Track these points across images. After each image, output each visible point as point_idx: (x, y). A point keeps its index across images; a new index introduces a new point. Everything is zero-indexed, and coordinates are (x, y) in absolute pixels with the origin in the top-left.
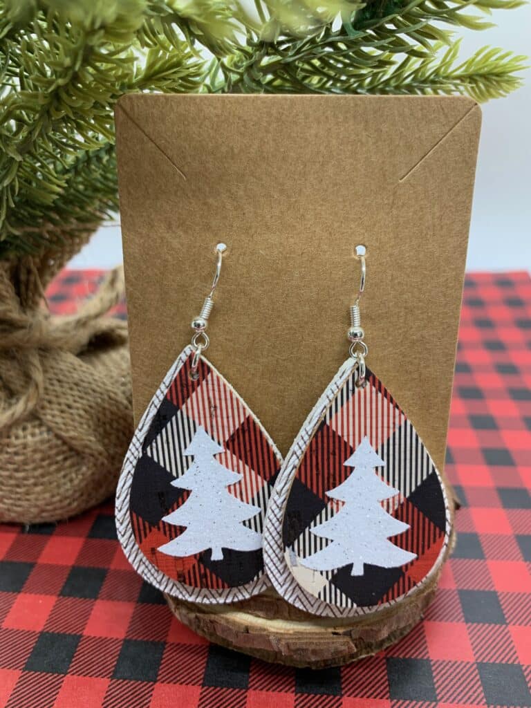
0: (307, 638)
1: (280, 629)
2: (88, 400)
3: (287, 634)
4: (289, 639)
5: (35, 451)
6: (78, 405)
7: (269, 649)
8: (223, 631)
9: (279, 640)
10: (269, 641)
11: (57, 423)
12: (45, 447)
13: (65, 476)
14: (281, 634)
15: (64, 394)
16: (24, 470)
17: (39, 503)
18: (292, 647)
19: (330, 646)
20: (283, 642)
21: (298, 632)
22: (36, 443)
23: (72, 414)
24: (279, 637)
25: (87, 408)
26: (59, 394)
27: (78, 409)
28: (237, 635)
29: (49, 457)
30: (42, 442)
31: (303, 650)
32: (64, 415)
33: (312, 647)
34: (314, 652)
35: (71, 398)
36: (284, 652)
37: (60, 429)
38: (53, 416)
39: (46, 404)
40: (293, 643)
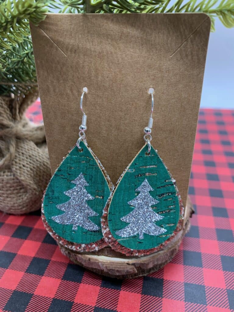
0: (115, 265)
1: (104, 260)
2: (33, 164)
3: (107, 263)
4: (107, 265)
5: (7, 183)
6: (28, 166)
7: (99, 268)
8: (80, 259)
9: (103, 265)
10: (99, 266)
11: (17, 172)
12: (11, 182)
13: (20, 196)
14: (104, 262)
15: (23, 160)
16: (2, 190)
17: (9, 205)
18: (108, 268)
19: (125, 269)
20: (104, 266)
21: (112, 262)
22: (8, 179)
23: (24, 169)
24: (103, 263)
25: (32, 168)
26: (21, 159)
27: (27, 167)
28: (85, 261)
29: (13, 187)
30: (11, 179)
31: (113, 270)
32: (20, 169)
33: (117, 269)
34: (118, 271)
35: (26, 162)
36: (105, 270)
37: (18, 175)
38: (16, 169)
39: (14, 163)
40: (109, 267)
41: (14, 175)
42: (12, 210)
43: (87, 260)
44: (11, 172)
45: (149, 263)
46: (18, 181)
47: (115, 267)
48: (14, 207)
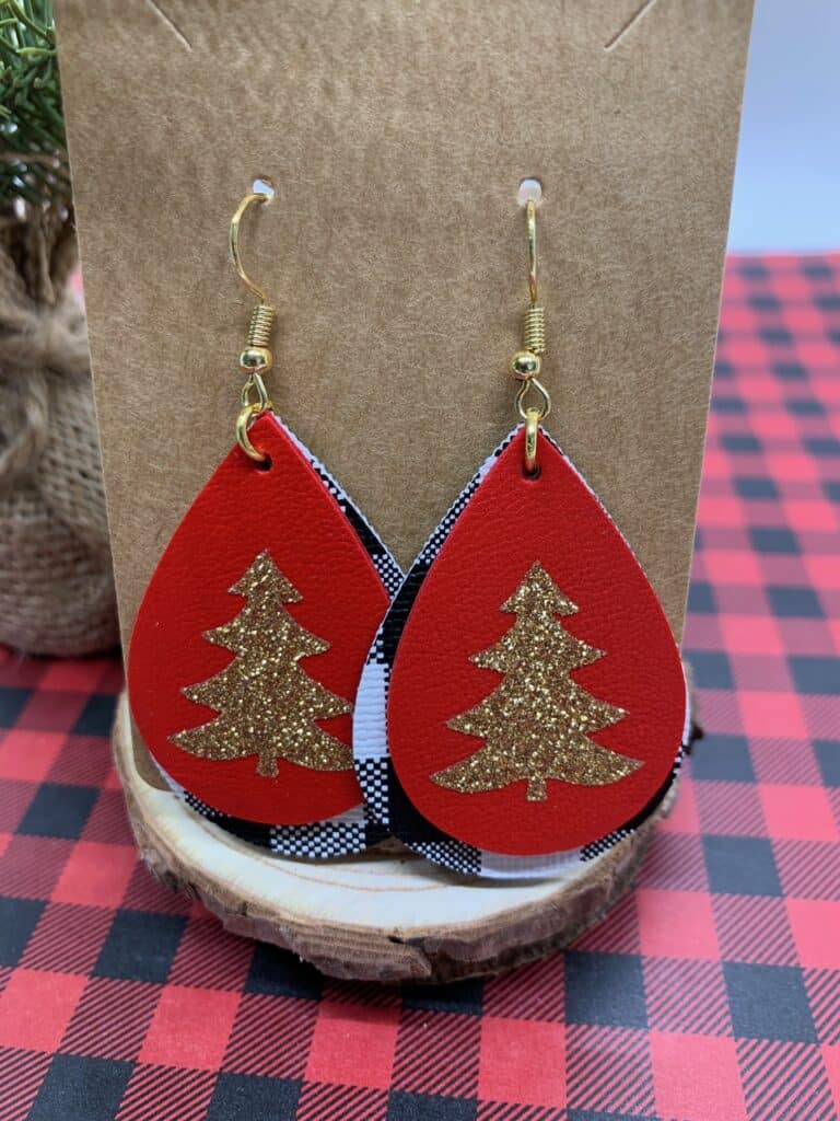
41: (50, 511)
42: (49, 642)
43: (235, 908)
44: (39, 499)
45: (480, 940)
46: (65, 532)
47: (338, 950)
48: (55, 627)
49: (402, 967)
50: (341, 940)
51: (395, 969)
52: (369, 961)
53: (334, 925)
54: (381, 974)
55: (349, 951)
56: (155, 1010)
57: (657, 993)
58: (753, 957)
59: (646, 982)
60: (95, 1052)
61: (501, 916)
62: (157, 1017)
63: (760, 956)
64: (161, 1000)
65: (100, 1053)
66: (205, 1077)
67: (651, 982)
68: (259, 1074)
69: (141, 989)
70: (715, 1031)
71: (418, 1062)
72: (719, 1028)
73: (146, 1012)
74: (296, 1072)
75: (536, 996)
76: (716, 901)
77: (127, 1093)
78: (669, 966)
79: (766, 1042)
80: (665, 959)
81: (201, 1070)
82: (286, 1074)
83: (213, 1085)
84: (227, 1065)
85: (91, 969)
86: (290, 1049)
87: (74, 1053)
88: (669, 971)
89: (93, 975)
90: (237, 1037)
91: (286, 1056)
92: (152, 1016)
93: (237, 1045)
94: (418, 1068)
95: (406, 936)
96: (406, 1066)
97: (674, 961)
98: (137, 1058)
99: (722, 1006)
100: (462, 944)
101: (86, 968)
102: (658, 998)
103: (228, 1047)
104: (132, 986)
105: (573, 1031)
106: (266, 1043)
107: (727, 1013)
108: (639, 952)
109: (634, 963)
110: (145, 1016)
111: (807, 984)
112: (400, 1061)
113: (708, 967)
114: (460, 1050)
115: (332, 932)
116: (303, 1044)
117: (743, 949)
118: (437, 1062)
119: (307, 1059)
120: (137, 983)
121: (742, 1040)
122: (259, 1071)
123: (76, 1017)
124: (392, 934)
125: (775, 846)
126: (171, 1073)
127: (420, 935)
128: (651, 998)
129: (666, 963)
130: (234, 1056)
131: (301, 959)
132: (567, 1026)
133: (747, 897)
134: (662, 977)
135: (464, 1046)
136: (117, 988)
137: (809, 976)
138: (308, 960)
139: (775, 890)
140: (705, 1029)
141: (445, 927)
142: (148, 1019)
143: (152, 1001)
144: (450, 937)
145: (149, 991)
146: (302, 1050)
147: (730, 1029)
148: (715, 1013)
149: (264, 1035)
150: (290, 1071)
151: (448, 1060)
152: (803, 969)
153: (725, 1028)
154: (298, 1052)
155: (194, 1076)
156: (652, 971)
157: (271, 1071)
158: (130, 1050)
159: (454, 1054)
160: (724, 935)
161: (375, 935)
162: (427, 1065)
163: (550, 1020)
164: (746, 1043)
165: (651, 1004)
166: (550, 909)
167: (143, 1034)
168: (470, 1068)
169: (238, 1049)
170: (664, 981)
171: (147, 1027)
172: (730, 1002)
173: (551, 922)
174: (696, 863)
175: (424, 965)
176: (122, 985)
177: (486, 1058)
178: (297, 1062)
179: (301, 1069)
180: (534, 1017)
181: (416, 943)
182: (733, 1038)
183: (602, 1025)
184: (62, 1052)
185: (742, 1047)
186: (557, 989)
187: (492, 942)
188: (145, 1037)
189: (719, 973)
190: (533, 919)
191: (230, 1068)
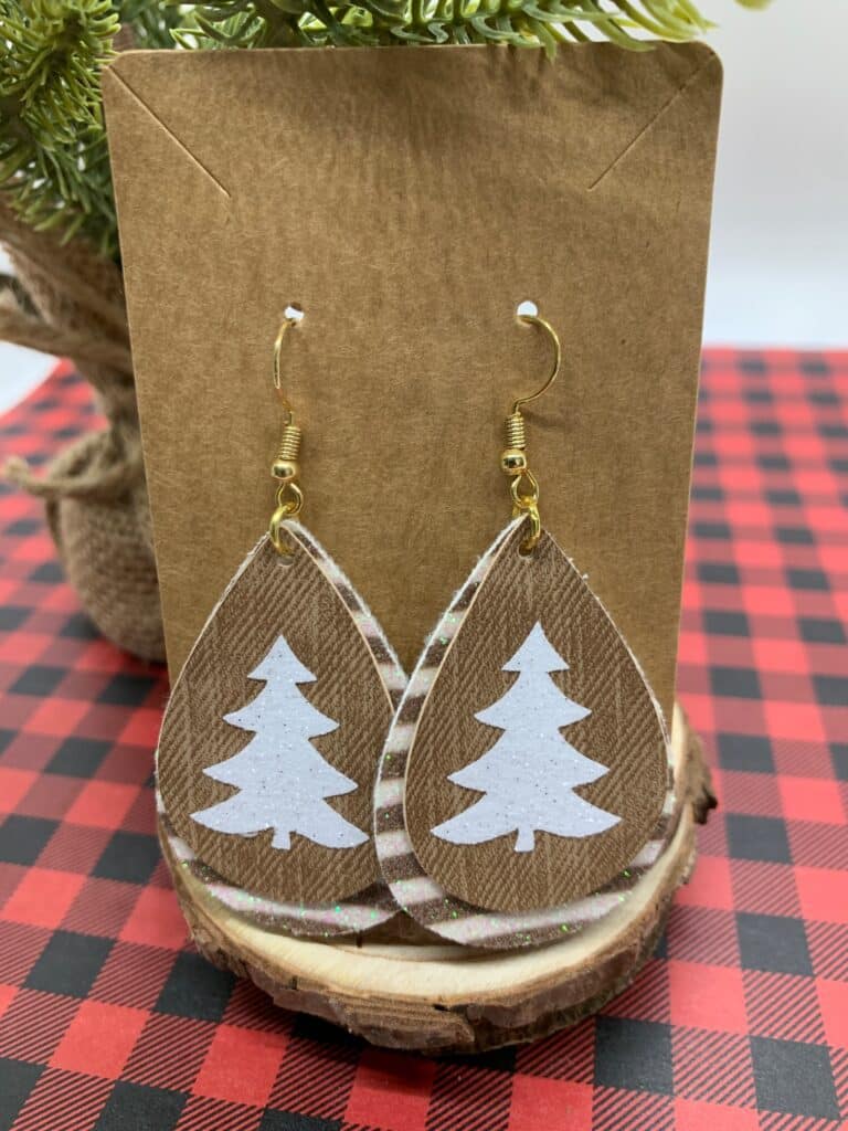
49: (446, 1034)
50: (388, 1010)
51: (441, 1036)
52: (416, 1028)
53: (381, 995)
54: (428, 1041)
55: (398, 1019)
56: (209, 1048)
57: (685, 1062)
58: (781, 1033)
59: (673, 1051)
60: (153, 1082)
61: (539, 981)
62: (211, 1054)
63: (787, 1033)
64: (216, 1038)
65: (157, 1082)
66: (251, 1112)
67: (679, 1051)
68: (302, 1113)
69: (197, 1026)
70: (738, 1103)
71: (450, 1112)
72: (744, 1099)
73: (201, 1048)
74: (337, 1113)
75: (566, 1058)
76: (746, 977)
77: (181, 1121)
78: (697, 1037)
79: (788, 1116)
80: (693, 1030)
81: (249, 1105)
82: (327, 1115)
83: (259, 1120)
84: (274, 1102)
85: (153, 1005)
86: (331, 1092)
87: (133, 1081)
88: (695, 1043)
89: (154, 1010)
90: (283, 1077)
91: (328, 1098)
92: (207, 1052)
93: (283, 1084)
94: (451, 1117)
95: (449, 1004)
96: (439, 1115)
97: (703, 1032)
98: (190, 1090)
99: (747, 1079)
100: (504, 1009)
101: (149, 1003)
102: (685, 1067)
103: (275, 1086)
104: (190, 1023)
105: (600, 1093)
106: (310, 1084)
107: (751, 1086)
108: (669, 1021)
109: (663, 1031)
110: (200, 1052)
111: (833, 1063)
112: (434, 1110)
113: (736, 1040)
114: (491, 1103)
115: (379, 1001)
116: (344, 1088)
117: (771, 1026)
118: (470, 1114)
119: (348, 1102)
120: (194, 1021)
121: (765, 1113)
122: (301, 1110)
123: (137, 1048)
124: (437, 1002)
125: (808, 927)
126: (221, 1106)
127: (463, 1002)
128: (677, 1067)
129: (694, 1034)
130: (279, 1095)
131: (350, 1030)
132: (595, 1088)
133: (778, 975)
134: (690, 1047)
135: (496, 1100)
136: (176, 1024)
137: (835, 1055)
138: (357, 1032)
139: (806, 970)
140: (729, 1100)
141: (486, 994)
142: (202, 1055)
143: (208, 1037)
144: (492, 1003)
145: (205, 1028)
146: (342, 1093)
147: (754, 1101)
148: (741, 1084)
149: (308, 1077)
150: (331, 1112)
151: (479, 1112)
152: (831, 1048)
153: (749, 1099)
154: (338, 1096)
155: (242, 1110)
156: (680, 1041)
157: (313, 1111)
158: (184, 1083)
159: (485, 1107)
160: (752, 1010)
161: (420, 1004)
162: (459, 1116)
163: (578, 1081)
164: (769, 1116)
165: (678, 1072)
166: (583, 973)
167: (198, 1068)
168: (499, 1121)
169: (283, 1089)
170: (691, 1051)
171: (202, 1062)
172: (755, 1076)
173: (585, 987)
174: (729, 939)
175: (468, 1031)
176: (181, 1021)
177: (516, 1113)
178: (338, 1104)
179: (341, 1110)
180: (564, 1078)
181: (460, 1010)
182: (756, 1110)
183: (629, 1089)
184: (124, 1079)
185: (764, 1119)
186: (588, 1051)
187: (530, 1007)
188: (199, 1071)
189: (747, 1047)
190: (568, 983)
191: (275, 1105)
